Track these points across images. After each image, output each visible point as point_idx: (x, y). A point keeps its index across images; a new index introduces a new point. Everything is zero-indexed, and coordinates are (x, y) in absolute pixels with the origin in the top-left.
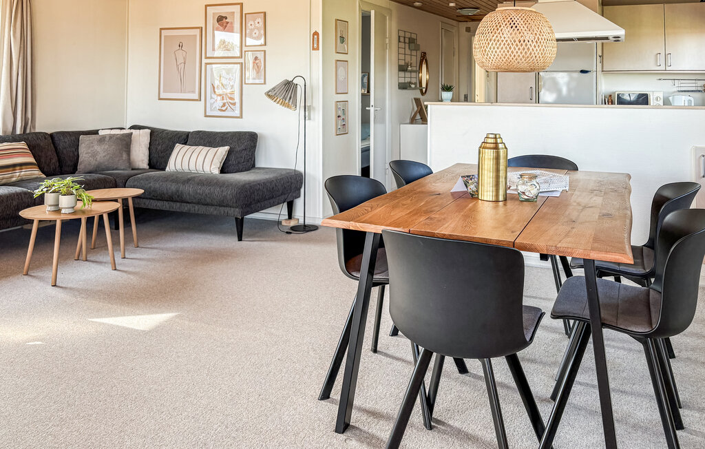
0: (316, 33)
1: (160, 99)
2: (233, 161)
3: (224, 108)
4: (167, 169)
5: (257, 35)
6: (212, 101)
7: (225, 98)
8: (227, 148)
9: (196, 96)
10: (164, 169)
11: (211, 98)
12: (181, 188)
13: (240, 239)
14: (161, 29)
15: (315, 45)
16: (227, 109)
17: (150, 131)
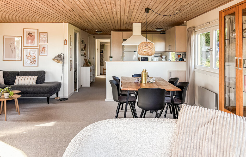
0: (66, 40)
1: (3, 60)
2: (39, 80)
3: (31, 63)
4: (15, 84)
5: (44, 40)
6: (26, 61)
7: (31, 60)
8: (37, 76)
9: (20, 59)
10: (13, 84)
11: (26, 60)
12: (28, 89)
13: (48, 104)
14: (4, 36)
15: (66, 44)
16: (32, 63)
17: (2, 72)
